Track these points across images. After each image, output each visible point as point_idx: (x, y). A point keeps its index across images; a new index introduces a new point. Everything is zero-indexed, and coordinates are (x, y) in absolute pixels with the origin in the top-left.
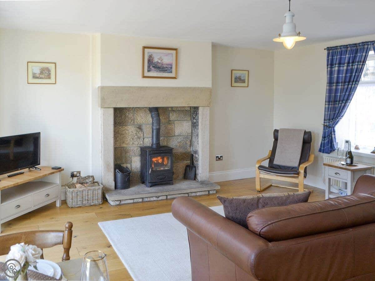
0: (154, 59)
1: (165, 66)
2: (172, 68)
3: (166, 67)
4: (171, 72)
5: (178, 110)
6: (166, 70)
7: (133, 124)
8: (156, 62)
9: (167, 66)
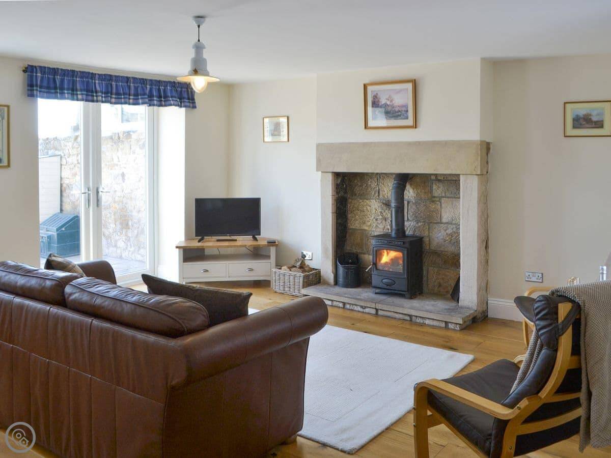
0: (380, 100)
1: (397, 109)
2: (407, 111)
3: (399, 111)
4: (407, 118)
5: (446, 180)
6: (400, 116)
7: (377, 197)
8: (384, 104)
9: (400, 109)
